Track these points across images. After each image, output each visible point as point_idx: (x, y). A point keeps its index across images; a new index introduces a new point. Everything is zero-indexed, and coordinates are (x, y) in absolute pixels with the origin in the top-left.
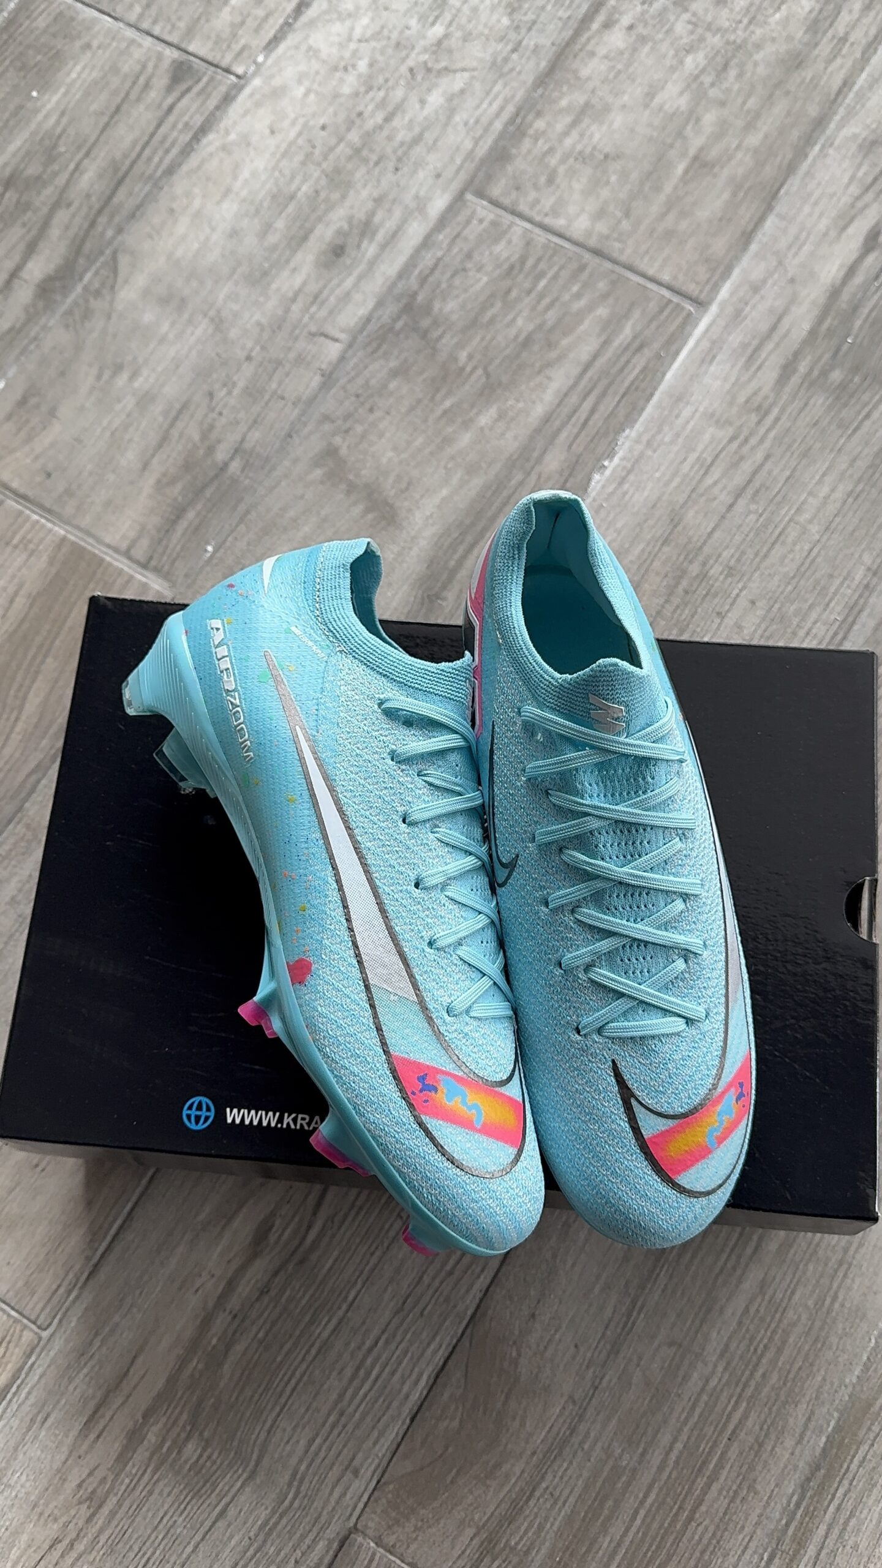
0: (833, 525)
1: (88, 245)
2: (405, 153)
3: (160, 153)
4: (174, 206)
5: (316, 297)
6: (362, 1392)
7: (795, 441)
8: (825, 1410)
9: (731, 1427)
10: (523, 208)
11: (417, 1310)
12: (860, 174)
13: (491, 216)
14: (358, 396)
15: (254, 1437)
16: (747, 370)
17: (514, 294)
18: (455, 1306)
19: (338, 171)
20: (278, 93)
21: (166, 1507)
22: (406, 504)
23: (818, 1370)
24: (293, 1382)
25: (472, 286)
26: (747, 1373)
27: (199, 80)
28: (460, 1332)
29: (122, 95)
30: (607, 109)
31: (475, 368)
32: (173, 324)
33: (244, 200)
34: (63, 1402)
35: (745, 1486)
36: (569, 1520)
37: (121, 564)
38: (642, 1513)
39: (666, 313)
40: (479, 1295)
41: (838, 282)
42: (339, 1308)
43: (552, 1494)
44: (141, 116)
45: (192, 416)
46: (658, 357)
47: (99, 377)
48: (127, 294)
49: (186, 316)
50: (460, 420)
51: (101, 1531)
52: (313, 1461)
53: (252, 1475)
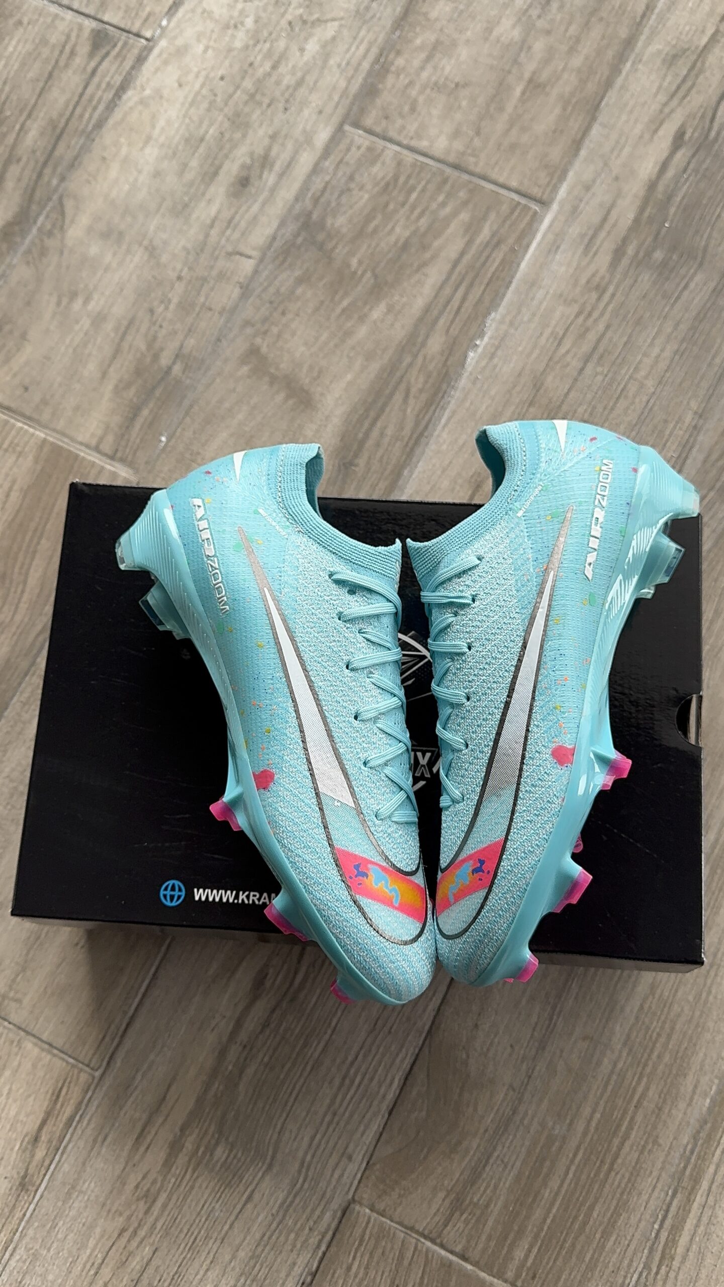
0: (665, 379)
1: (38, 194)
2: (291, 95)
3: (89, 110)
4: (105, 154)
5: (230, 222)
6: (349, 1097)
7: (629, 312)
8: (707, 1078)
9: (636, 1097)
10: (392, 134)
11: (386, 1029)
12: (666, 84)
13: (367, 143)
14: (271, 302)
15: (268, 1137)
16: (586, 256)
17: (391, 206)
18: (415, 1024)
19: (237, 115)
20: (181, 52)
21: (205, 1197)
22: (319, 389)
23: (700, 1048)
24: (294, 1095)
25: (356, 203)
26: (646, 1055)
27: (115, 45)
28: (421, 1043)
29: (53, 62)
30: (454, 44)
31: (365, 272)
32: (115, 254)
33: (162, 145)
34: (117, 1125)
35: (651, 1140)
36: (518, 1179)
37: (93, 457)
38: (573, 1168)
39: (516, 214)
40: (433, 1014)
41: (654, 177)
42: (325, 1033)
43: (502, 1161)
44: (71, 80)
45: (138, 330)
46: (513, 250)
47: (59, 304)
48: (75, 233)
49: (124, 247)
50: (356, 316)
51: (157, 1220)
52: (315, 1152)
53: (270, 1166)
